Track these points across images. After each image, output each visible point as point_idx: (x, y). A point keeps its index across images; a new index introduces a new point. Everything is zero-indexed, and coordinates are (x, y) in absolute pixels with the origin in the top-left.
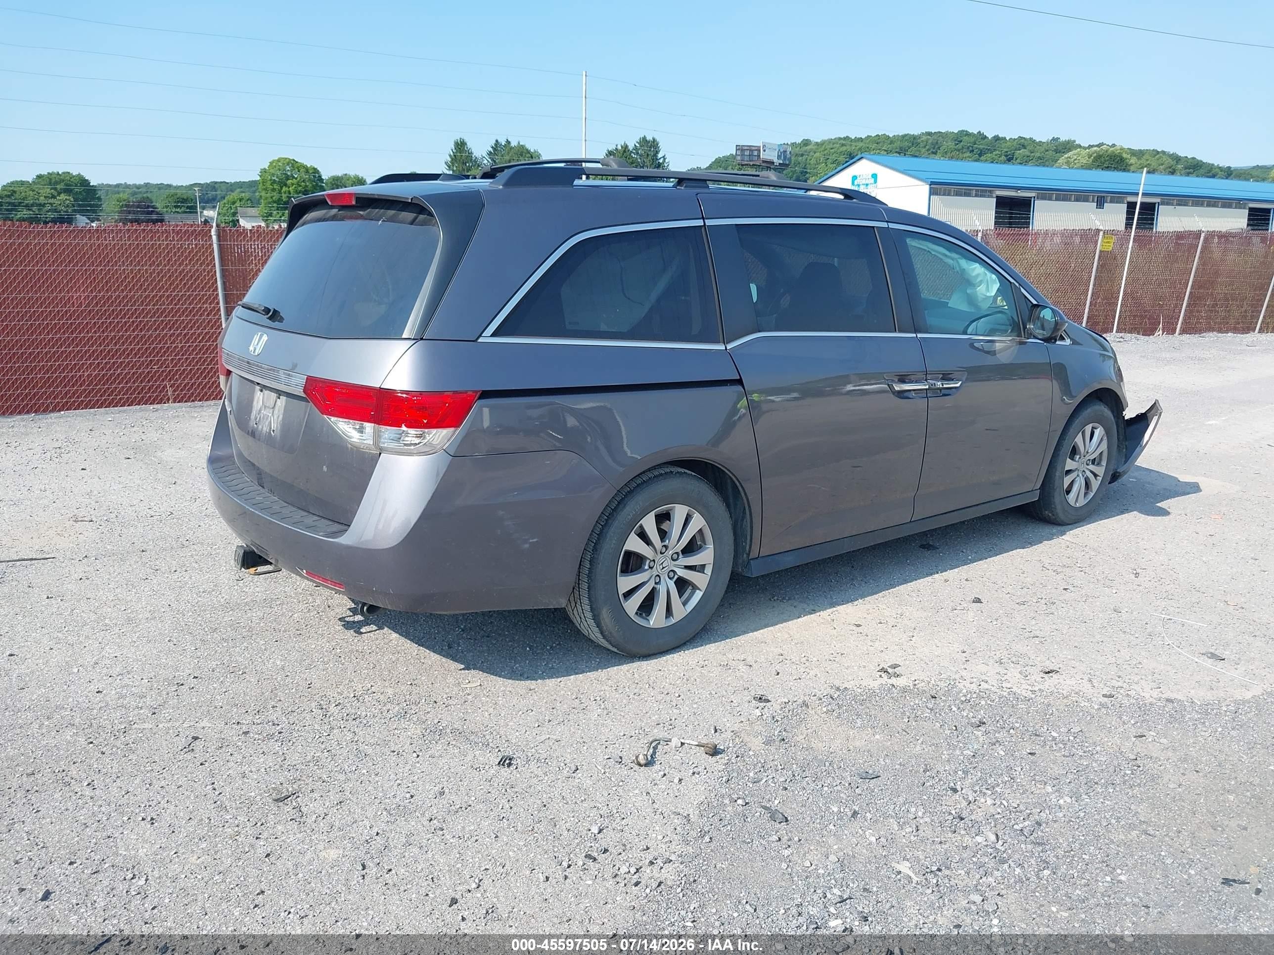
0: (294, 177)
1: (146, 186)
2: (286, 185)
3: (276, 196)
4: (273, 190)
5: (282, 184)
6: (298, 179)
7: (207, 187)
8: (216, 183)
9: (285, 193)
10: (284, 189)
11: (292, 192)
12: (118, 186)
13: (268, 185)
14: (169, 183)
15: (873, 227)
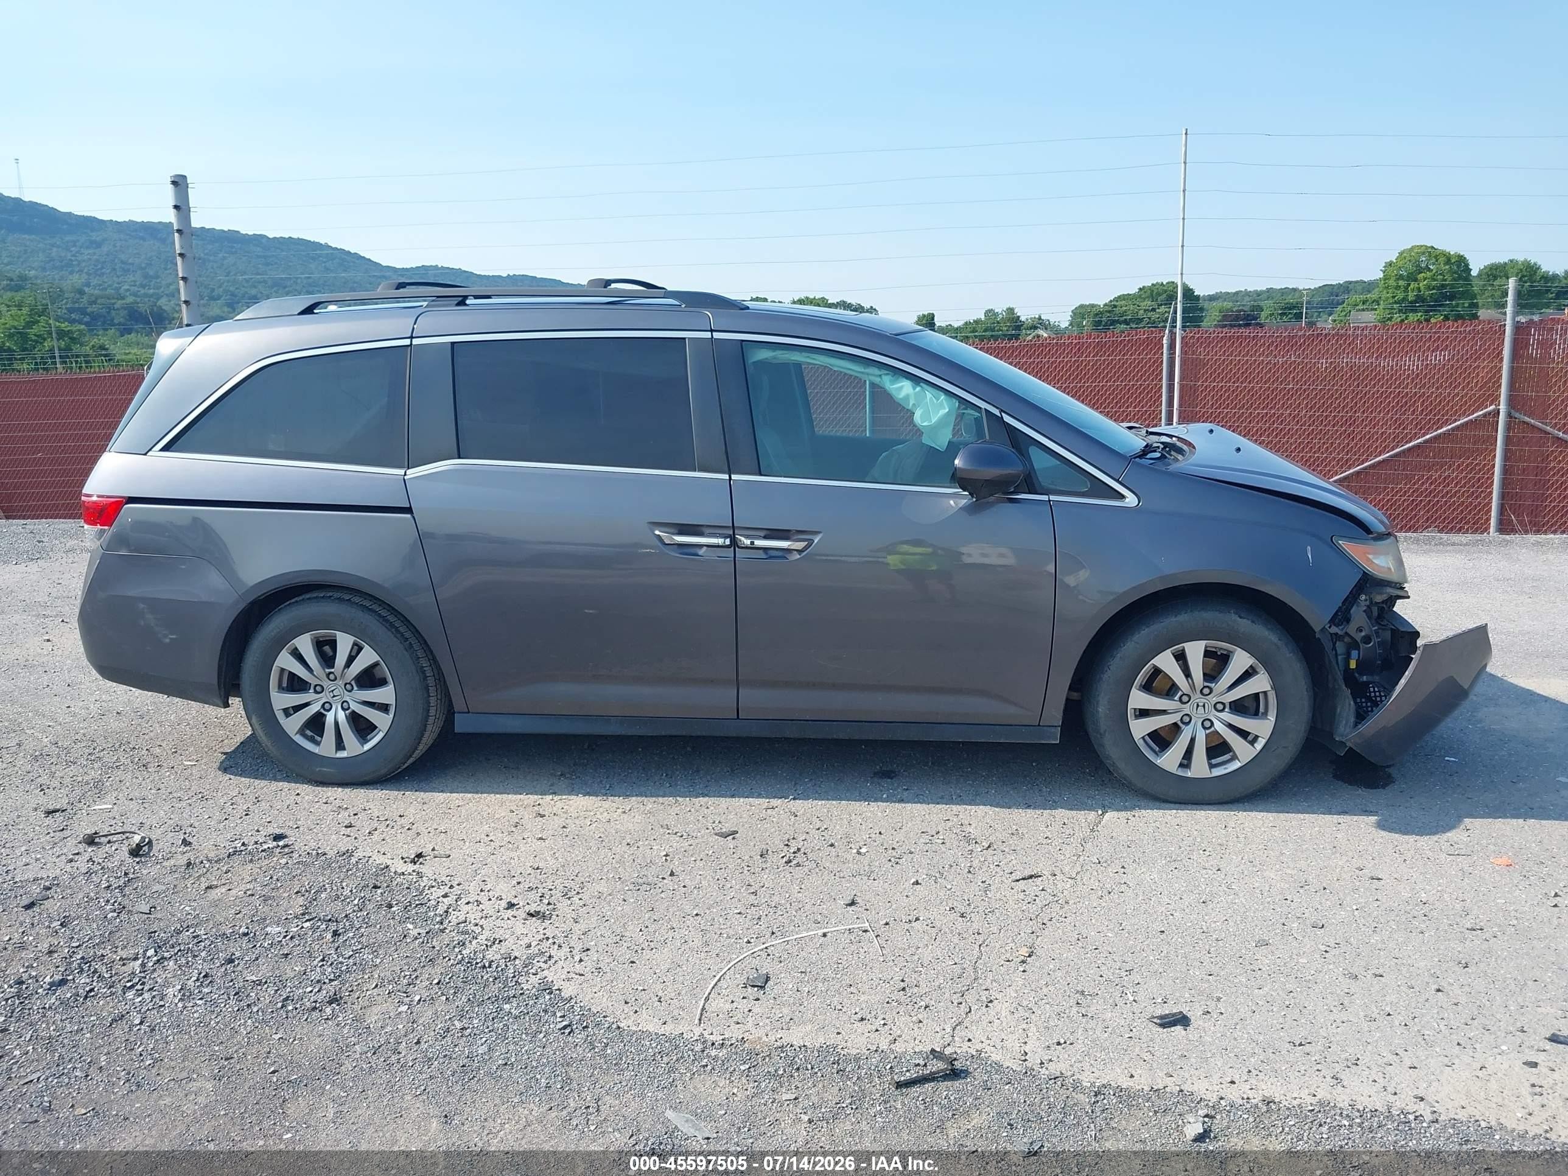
0: (1430, 270)
1: (1268, 292)
2: (1416, 280)
3: (1400, 295)
4: (1398, 287)
5: (1412, 277)
6: (1434, 271)
7: (1338, 288)
8: (1350, 282)
9: (1413, 290)
10: (1413, 285)
11: (1422, 288)
12: (1237, 293)
13: (1392, 282)
14: (1295, 287)
15: (684, 339)
